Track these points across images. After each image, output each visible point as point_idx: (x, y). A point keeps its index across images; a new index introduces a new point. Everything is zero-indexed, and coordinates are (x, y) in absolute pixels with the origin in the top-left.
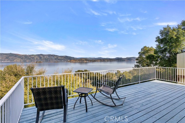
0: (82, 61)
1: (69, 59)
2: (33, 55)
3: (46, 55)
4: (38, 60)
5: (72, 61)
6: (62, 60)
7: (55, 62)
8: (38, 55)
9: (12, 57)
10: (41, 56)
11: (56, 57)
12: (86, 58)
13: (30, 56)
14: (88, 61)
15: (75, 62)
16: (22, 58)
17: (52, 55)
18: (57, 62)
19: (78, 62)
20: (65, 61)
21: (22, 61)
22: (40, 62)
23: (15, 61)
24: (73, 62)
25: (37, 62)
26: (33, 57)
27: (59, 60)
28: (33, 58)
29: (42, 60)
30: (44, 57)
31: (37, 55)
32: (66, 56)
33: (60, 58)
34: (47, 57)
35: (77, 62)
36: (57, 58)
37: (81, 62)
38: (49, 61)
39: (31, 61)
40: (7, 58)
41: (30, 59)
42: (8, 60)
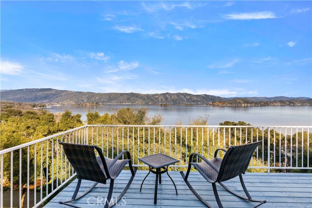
0: (235, 103)
1: (211, 99)
2: (157, 95)
3: (175, 94)
4: (164, 102)
5: (217, 103)
6: (198, 101)
7: (187, 105)
8: (163, 94)
9: (133, 98)
10: (167, 95)
11: (189, 97)
12: (246, 98)
13: (153, 95)
14: (251, 103)
15: (222, 106)
16: (144, 99)
17: (183, 94)
18: (191, 105)
19: (229, 106)
20: (203, 104)
21: (143, 103)
22: (165, 105)
23: (136, 102)
24: (218, 106)
25: (162, 104)
26: (157, 97)
27: (193, 101)
28: (156, 99)
29: (168, 102)
30: (171, 97)
31: (161, 94)
32: (205, 95)
33: (196, 99)
34: (176, 97)
35: (226, 106)
36: (191, 99)
37: (235, 106)
38: (179, 103)
39: (154, 104)
40: (128, 99)
41: (153, 100)
42: (129, 102)
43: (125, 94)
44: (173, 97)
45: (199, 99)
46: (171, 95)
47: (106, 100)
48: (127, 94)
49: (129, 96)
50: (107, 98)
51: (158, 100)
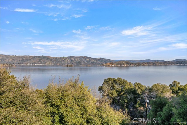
0: (121, 64)
1: (104, 61)
2: (63, 58)
3: (78, 57)
4: (69, 63)
5: (108, 64)
6: (95, 63)
7: (87, 66)
8: (69, 57)
9: (44, 60)
10: (72, 58)
11: (88, 60)
12: (127, 61)
13: (61, 58)
14: (130, 64)
15: (112, 66)
16: (53, 61)
17: (84, 57)
18: (90, 66)
19: (116, 66)
20: (98, 65)
21: (53, 64)
22: (71, 66)
23: (46, 64)
24: (109, 66)
25: (68, 65)
26: (64, 59)
27: (92, 63)
28: (63, 61)
29: (73, 63)
30: (75, 59)
31: (67, 57)
32: (100, 58)
33: (93, 61)
35: (114, 66)
36: (90, 61)
37: (120, 66)
38: (81, 64)
39: (62, 65)
40: (39, 61)
41: (61, 62)
42: (40, 63)
43: (37, 57)
44: (76, 59)
45: (96, 61)
47: (19, 62)
48: (39, 57)
49: (40, 59)
50: (20, 60)
51: (65, 62)
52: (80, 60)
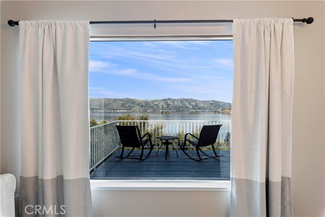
1: (220, 106)
2: (156, 101)
3: (178, 100)
4: (165, 109)
5: (227, 111)
6: (205, 109)
8: (164, 100)
9: (129, 104)
10: (169, 102)
11: (194, 104)
13: (152, 102)
16: (141, 106)
17: (187, 100)
21: (141, 111)
22: (167, 113)
23: (133, 110)
24: (228, 113)
25: (163, 112)
26: (157, 103)
27: (199, 109)
28: (156, 105)
29: (170, 109)
30: (174, 103)
31: (162, 100)
32: (214, 101)
33: (202, 105)
34: (179, 103)
36: (196, 106)
38: (183, 111)
39: (154, 111)
40: (123, 106)
41: (153, 107)
42: (124, 109)
43: (119, 100)
44: (176, 103)
45: (206, 106)
46: (173, 101)
47: (96, 107)
48: (122, 100)
49: (123, 102)
50: (97, 104)
51: (159, 107)
52: (181, 105)
